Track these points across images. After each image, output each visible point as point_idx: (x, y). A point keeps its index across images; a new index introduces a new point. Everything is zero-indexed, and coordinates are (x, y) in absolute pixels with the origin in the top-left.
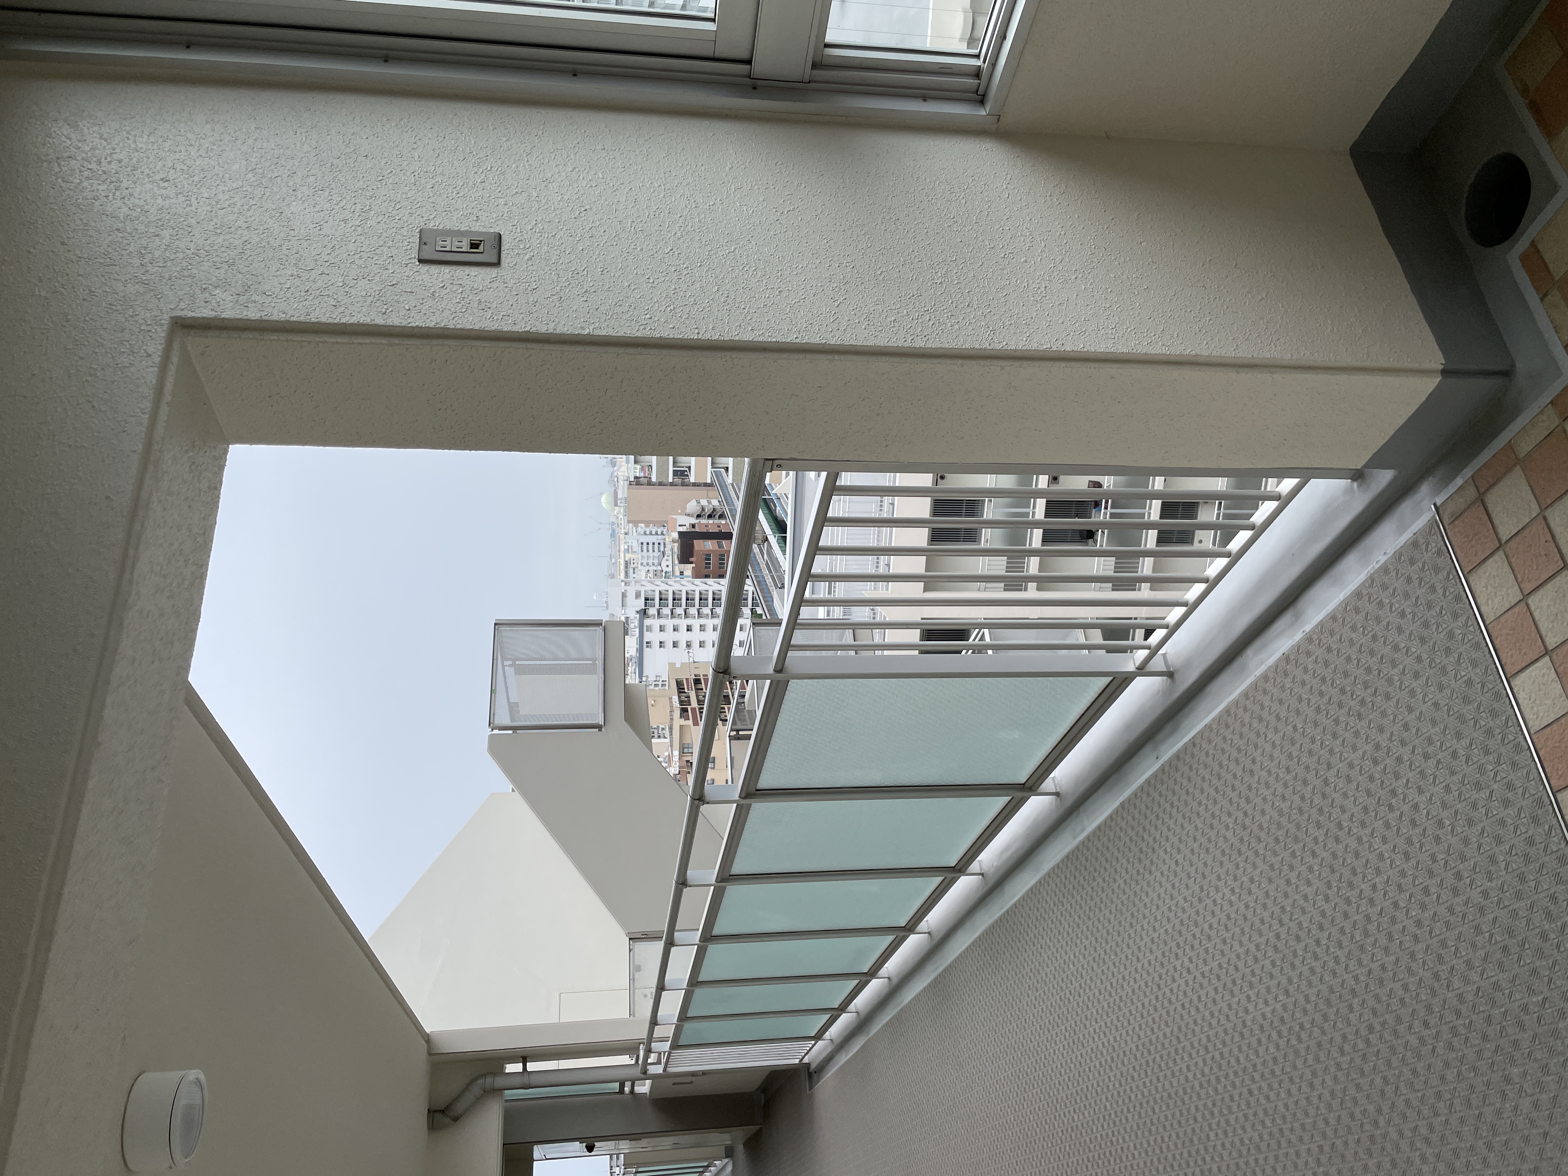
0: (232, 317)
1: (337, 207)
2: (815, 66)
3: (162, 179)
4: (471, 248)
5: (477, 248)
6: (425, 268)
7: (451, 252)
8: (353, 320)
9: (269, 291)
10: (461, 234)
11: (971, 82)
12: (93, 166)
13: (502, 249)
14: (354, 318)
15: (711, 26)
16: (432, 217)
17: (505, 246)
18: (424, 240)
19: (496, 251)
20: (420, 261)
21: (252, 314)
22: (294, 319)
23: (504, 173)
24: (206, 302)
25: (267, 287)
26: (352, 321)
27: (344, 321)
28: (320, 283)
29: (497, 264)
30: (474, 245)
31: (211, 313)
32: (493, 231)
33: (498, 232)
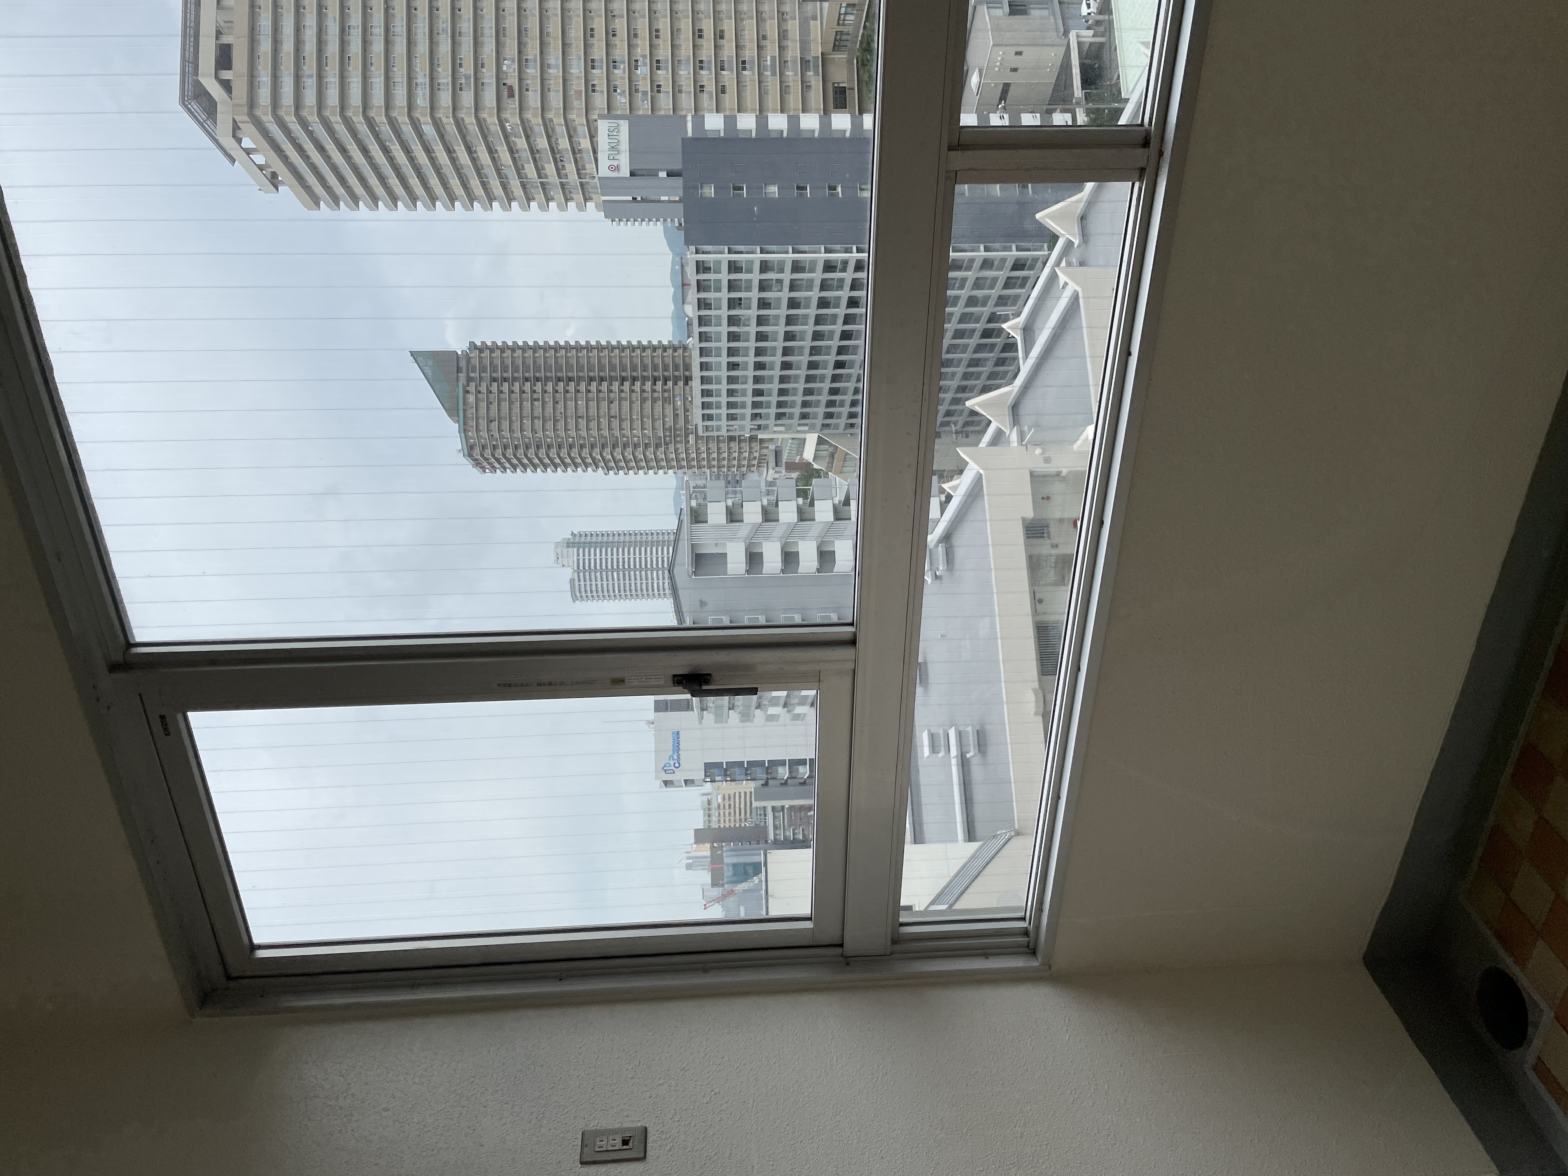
1: (517, 1118)
2: (896, 940)
3: (384, 1109)
4: (623, 1145)
5: (628, 1144)
6: (585, 1170)
7: (607, 1151)
10: (614, 1132)
11: (1022, 939)
12: (332, 1103)
13: (648, 1141)
15: (809, 925)
16: (592, 1117)
17: (650, 1140)
18: (585, 1142)
19: (643, 1145)
20: (582, 1162)
29: (644, 1158)
30: (626, 1142)
32: (639, 1125)
33: (645, 1125)
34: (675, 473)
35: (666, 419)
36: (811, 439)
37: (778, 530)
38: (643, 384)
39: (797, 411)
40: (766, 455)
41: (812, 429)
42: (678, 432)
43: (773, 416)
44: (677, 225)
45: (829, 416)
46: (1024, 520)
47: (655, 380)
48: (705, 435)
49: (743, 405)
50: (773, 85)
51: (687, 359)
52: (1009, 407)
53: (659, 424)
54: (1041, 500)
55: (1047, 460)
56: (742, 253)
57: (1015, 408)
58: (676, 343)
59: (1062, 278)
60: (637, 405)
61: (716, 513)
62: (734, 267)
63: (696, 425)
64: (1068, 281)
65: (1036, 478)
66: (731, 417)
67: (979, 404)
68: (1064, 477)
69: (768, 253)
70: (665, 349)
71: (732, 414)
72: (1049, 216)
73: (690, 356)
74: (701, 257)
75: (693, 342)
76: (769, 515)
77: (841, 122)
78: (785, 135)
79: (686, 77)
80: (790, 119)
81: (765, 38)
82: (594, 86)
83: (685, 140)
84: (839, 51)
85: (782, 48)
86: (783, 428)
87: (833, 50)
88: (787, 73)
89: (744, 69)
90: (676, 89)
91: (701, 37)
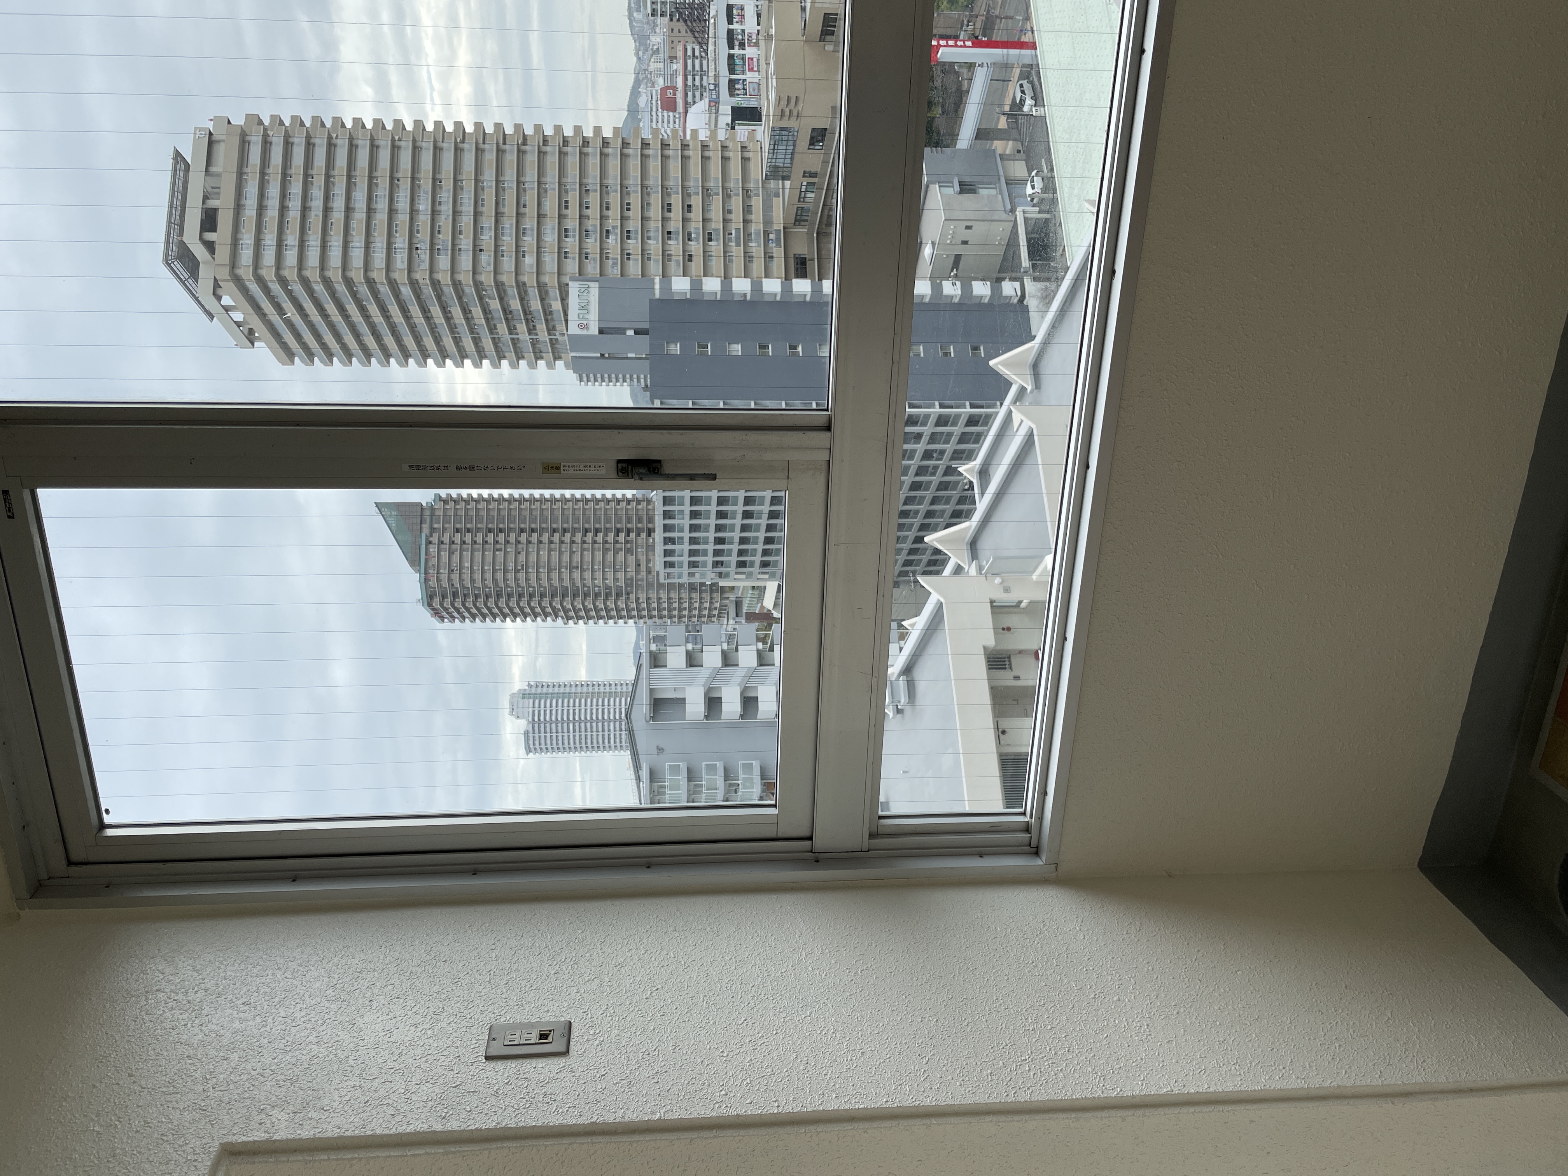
0: (285, 1138)
2: (872, 836)
3: (243, 1004)
4: (540, 1039)
5: (547, 1039)
6: (492, 1064)
7: (520, 1045)
8: (410, 1129)
9: (327, 1105)
10: (532, 1025)
11: (1022, 836)
13: (572, 1036)
14: (412, 1126)
16: (503, 1012)
17: (575, 1034)
18: (493, 1036)
19: (565, 1040)
20: (487, 1058)
21: (306, 1133)
22: (348, 1134)
23: (577, 963)
24: (261, 1124)
25: (326, 1101)
26: (408, 1131)
27: (400, 1130)
28: (382, 1092)
29: (566, 1053)
30: (543, 1036)
31: (263, 1135)
32: (563, 1020)
33: (568, 1019)
34: (635, 623)
35: (628, 570)
36: (772, 588)
37: (737, 674)
38: (606, 535)
39: (758, 559)
40: (726, 606)
41: (772, 576)
42: (640, 582)
43: (734, 564)
44: (643, 382)
46: (985, 648)
47: (618, 531)
48: (667, 582)
49: (705, 553)
50: (737, 252)
51: (651, 513)
52: (967, 544)
53: (621, 574)
54: (1001, 631)
55: (1007, 590)
57: (974, 545)
58: (640, 496)
59: (1017, 417)
60: (599, 555)
61: (676, 658)
63: (658, 574)
64: (1024, 418)
65: (997, 608)
66: (694, 565)
67: (938, 540)
68: (1024, 609)
70: (628, 500)
71: (694, 562)
72: (1003, 363)
73: (653, 507)
76: (728, 660)
77: (802, 286)
78: (748, 298)
79: (655, 246)
80: (753, 283)
81: (730, 212)
82: (566, 253)
83: (652, 301)
84: (799, 225)
85: (746, 222)
86: (743, 576)
87: (795, 224)
88: (751, 244)
89: (710, 240)
90: (645, 257)
91: (669, 211)
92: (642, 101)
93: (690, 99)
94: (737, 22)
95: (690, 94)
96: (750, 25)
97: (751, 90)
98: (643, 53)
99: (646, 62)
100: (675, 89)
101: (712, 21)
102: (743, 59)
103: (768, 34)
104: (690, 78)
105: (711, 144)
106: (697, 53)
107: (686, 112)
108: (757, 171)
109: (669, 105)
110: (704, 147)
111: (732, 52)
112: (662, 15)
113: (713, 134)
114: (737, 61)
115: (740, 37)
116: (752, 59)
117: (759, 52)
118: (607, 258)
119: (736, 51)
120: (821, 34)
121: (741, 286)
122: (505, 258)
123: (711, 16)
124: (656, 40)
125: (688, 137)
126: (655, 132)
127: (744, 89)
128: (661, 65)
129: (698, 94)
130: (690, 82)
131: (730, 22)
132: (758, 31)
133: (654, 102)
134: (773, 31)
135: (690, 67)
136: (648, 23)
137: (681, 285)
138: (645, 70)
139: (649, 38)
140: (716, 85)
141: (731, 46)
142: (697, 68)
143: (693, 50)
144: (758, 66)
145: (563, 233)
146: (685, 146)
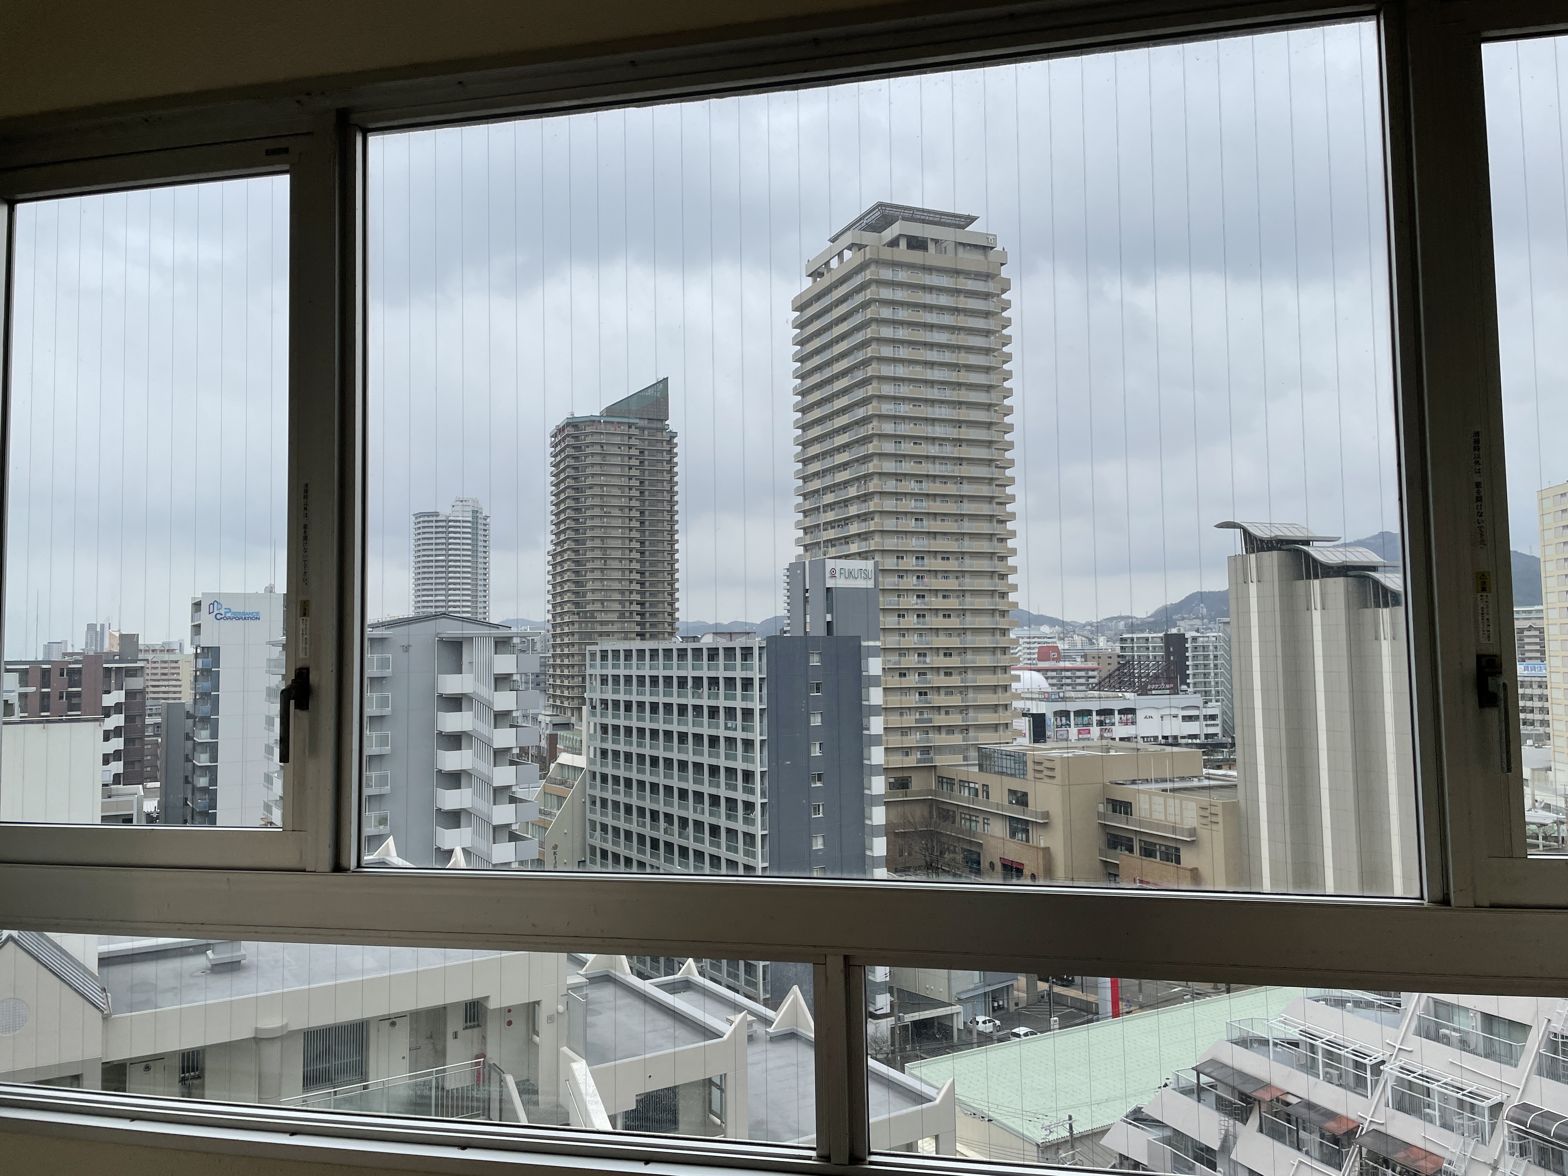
34: (548, 621)
35: (603, 614)
36: (580, 761)
37: (485, 728)
38: (638, 592)
39: (610, 746)
40: (565, 714)
41: (591, 762)
42: (590, 625)
43: (604, 721)
44: (785, 629)
45: (604, 778)
46: (486, 998)
47: (642, 604)
48: (587, 652)
49: (616, 691)
50: (909, 720)
51: (661, 636)
52: (608, 973)
53: (598, 607)
54: (507, 1016)
55: (551, 1019)
56: (760, 691)
57: (607, 978)
58: (677, 625)
59: (737, 1018)
60: (616, 585)
61: (505, 663)
62: (747, 683)
63: (597, 644)
64: (734, 1025)
65: (532, 1008)
66: (604, 680)
68: (531, 1038)
69: (761, 715)
70: (671, 614)
71: (607, 680)
73: (664, 639)
74: (756, 652)
75: (676, 643)
76: (501, 718)
77: (878, 785)
78: (865, 732)
79: (913, 641)
80: (879, 736)
81: (947, 713)
82: (902, 558)
83: (858, 639)
84: (939, 781)
85: (939, 728)
86: (592, 731)
87: (939, 777)
88: (918, 733)
89: (920, 694)
90: (903, 632)
91: (945, 655)
92: (1045, 629)
93: (1050, 674)
94: (1121, 718)
95: (1054, 674)
96: (1120, 731)
97: (1061, 732)
98: (1089, 630)
99: (1081, 633)
100: (1058, 660)
101: (1120, 694)
102: (1089, 724)
103: (1109, 748)
104: (1069, 674)
105: (1008, 694)
106: (1091, 681)
107: (1038, 670)
108: (986, 739)
109: (1045, 653)
110: (1006, 688)
111: (1094, 713)
112: (1122, 647)
113: (1018, 697)
114: (1086, 719)
115: (1107, 721)
116: (1089, 733)
117: (1095, 740)
118: (899, 596)
119: (1095, 718)
120: (1112, 800)
121: (876, 725)
122: (895, 502)
123: (1125, 694)
124: (1102, 642)
125: (1013, 672)
126: (1016, 641)
127: (1062, 725)
128: (1079, 647)
129: (1054, 681)
130: (1064, 674)
131: (1121, 712)
132: (1114, 739)
133: (1046, 640)
134: (1112, 753)
135: (1078, 674)
136: (1116, 634)
137: (874, 666)
138: (1074, 631)
139: (1103, 636)
140: (1064, 699)
141: (1100, 712)
142: (1078, 681)
143: (1094, 677)
144: (1083, 739)
145: (920, 556)
146: (1005, 669)
